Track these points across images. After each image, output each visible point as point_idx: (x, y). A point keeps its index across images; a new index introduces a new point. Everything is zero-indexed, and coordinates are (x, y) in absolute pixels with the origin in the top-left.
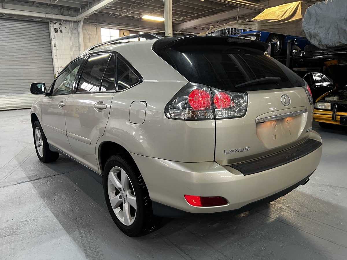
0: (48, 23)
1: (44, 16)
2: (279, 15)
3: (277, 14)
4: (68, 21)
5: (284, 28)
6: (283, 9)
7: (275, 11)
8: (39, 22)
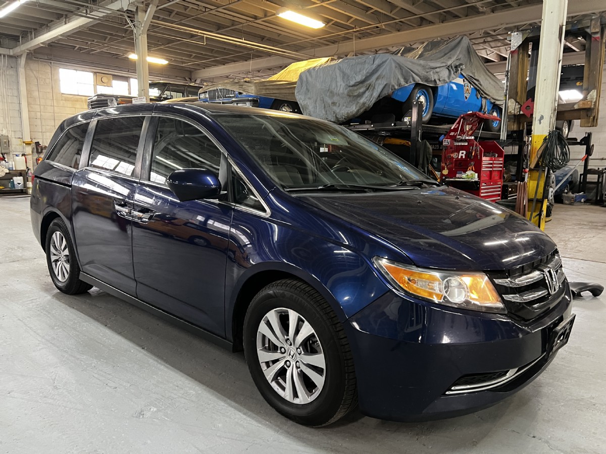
4: (1, 55)
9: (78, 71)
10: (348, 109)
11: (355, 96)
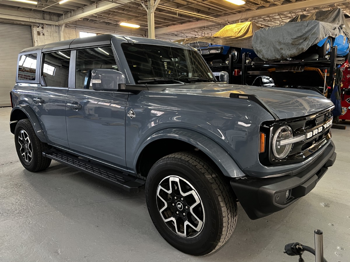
0: (31, 26)
1: (29, 21)
2: (236, 32)
3: (235, 31)
4: (51, 25)
5: (240, 43)
6: (239, 27)
7: (233, 28)
8: (22, 25)
9: (89, 33)
10: (291, 51)
11: (297, 44)
